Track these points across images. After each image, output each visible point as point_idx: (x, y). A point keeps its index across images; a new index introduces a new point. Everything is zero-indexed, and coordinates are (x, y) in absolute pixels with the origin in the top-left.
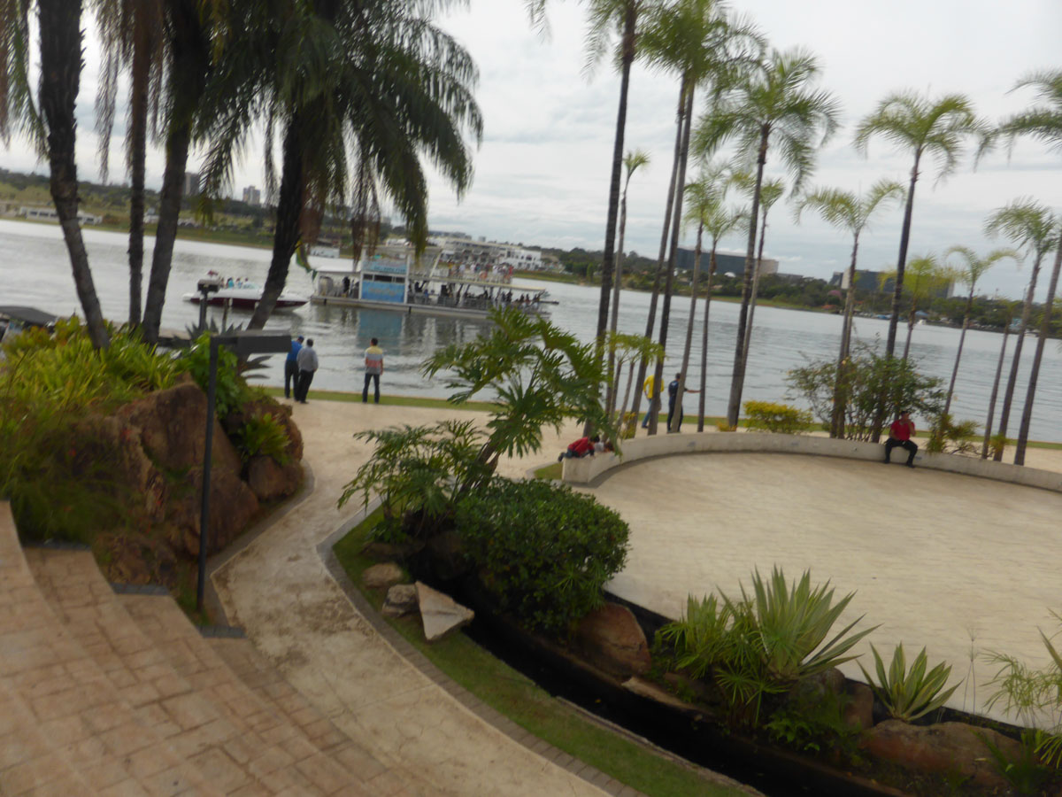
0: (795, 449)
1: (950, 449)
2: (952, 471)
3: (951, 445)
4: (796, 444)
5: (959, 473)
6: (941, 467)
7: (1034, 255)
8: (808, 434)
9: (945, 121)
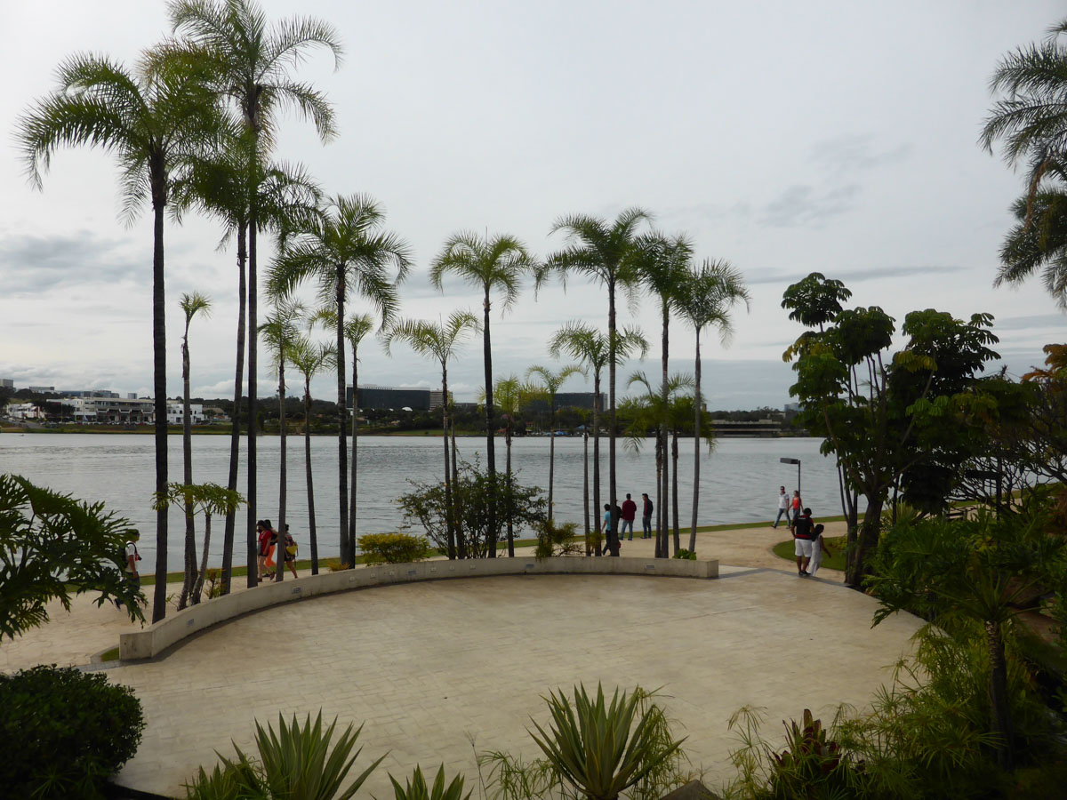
0: (414, 577)
1: (557, 553)
2: (561, 573)
3: (558, 549)
4: (414, 572)
5: (567, 573)
6: (551, 571)
7: (592, 370)
8: (426, 560)
9: (504, 259)
